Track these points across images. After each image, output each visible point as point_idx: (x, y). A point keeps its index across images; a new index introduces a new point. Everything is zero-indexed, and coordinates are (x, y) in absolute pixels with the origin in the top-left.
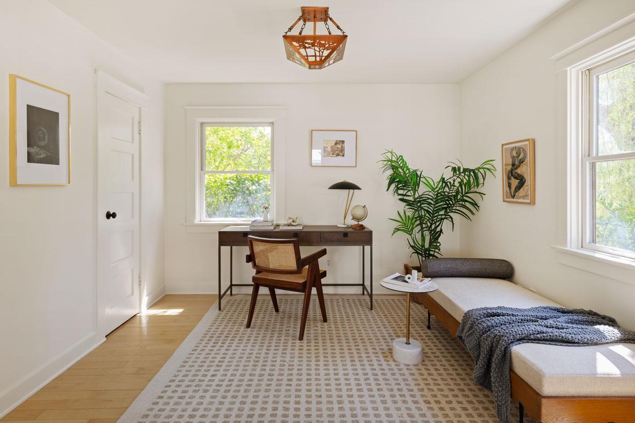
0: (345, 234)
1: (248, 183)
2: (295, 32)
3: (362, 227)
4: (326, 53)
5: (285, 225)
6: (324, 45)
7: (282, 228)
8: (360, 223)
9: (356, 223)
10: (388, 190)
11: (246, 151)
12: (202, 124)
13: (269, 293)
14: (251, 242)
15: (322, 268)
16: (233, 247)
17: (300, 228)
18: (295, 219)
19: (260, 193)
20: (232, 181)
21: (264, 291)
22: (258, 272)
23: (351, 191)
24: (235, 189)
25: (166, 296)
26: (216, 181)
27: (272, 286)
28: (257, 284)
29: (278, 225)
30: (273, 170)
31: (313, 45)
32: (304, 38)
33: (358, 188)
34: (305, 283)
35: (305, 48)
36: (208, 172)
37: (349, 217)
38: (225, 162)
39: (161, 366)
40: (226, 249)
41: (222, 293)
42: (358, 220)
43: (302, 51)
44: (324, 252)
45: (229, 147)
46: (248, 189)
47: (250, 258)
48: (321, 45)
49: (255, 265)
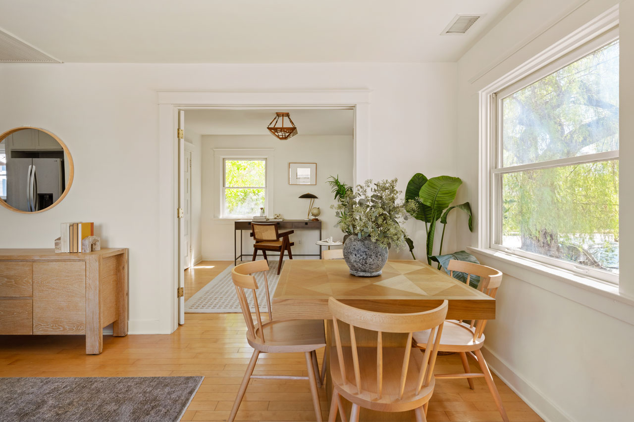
0: (306, 223)
1: (252, 195)
2: (272, 126)
3: (317, 220)
4: (287, 134)
5: (273, 219)
6: (286, 131)
7: (270, 220)
8: (317, 218)
9: (314, 218)
10: (335, 199)
11: (251, 171)
12: (224, 159)
13: (262, 254)
14: (253, 225)
15: (291, 241)
16: (243, 231)
17: (281, 220)
18: (278, 215)
19: (259, 201)
20: (241, 194)
21: (260, 252)
22: (257, 242)
23: (313, 199)
24: (243, 198)
25: (202, 261)
26: (231, 193)
27: (264, 249)
28: (257, 248)
29: (269, 220)
30: (266, 187)
31: (281, 131)
32: (277, 128)
33: (317, 198)
34: (281, 247)
35: (277, 132)
36: (227, 188)
37: (311, 214)
38: (235, 179)
39: (209, 282)
40: (238, 232)
41: (237, 258)
42: (315, 216)
43: (276, 133)
44: (292, 232)
45: (238, 169)
46: (251, 198)
47: (253, 235)
48: (284, 131)
49: (255, 238)
